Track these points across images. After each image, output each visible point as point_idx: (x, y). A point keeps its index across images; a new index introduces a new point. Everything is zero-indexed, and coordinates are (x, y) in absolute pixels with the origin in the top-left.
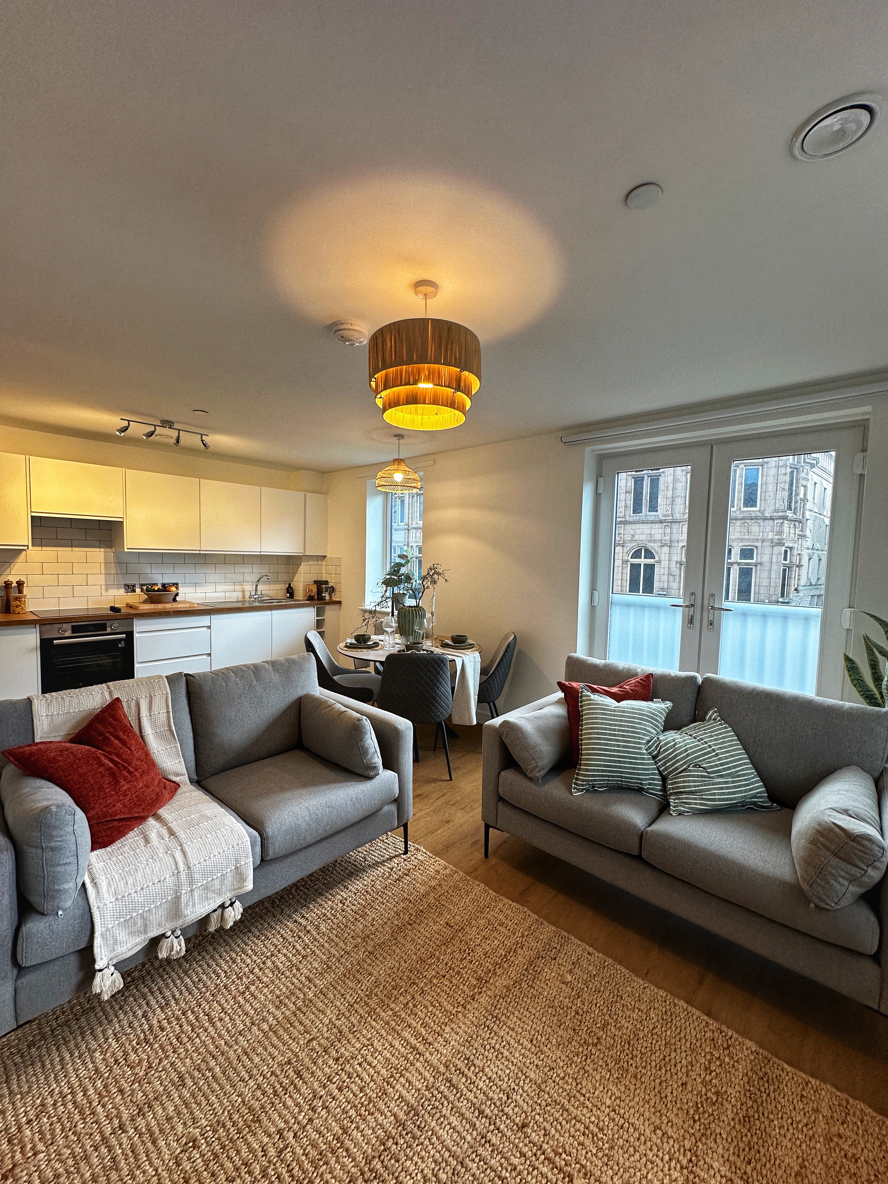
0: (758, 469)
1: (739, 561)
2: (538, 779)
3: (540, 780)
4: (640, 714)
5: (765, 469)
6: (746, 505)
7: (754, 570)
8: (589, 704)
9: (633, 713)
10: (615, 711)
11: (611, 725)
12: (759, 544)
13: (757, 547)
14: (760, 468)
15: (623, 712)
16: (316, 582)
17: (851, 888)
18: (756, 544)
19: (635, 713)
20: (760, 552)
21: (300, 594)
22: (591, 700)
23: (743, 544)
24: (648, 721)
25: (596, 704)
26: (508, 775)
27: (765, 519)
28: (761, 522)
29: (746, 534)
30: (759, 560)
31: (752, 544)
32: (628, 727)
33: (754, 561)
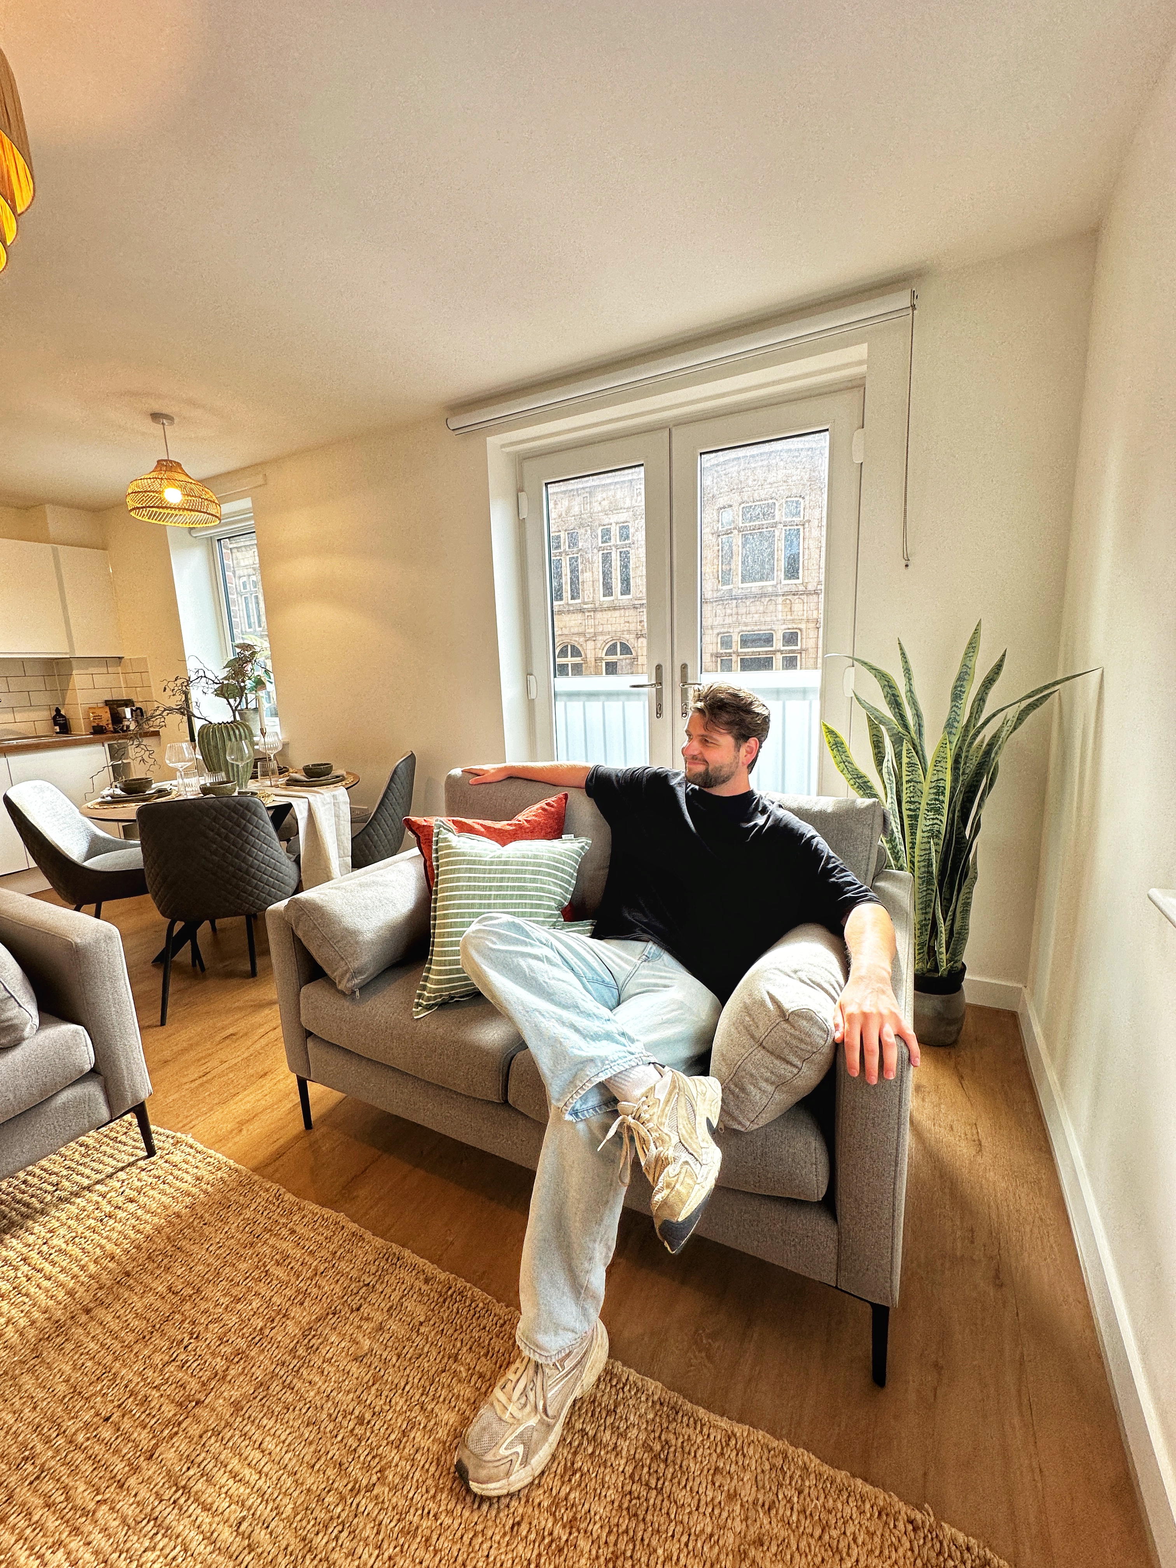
0: (798, 529)
1: (783, 648)
2: (354, 992)
3: (358, 993)
4: (535, 864)
5: (807, 530)
6: (787, 577)
7: (799, 658)
8: (448, 855)
9: (523, 864)
10: (492, 863)
11: (484, 888)
12: (803, 626)
13: (800, 630)
14: (801, 528)
15: (506, 863)
16: (107, 703)
17: (776, 1096)
18: (800, 626)
19: (527, 864)
20: (804, 636)
21: (80, 726)
22: (450, 847)
23: (785, 626)
24: (549, 875)
25: (458, 855)
26: (312, 992)
27: (809, 594)
28: (804, 597)
29: (789, 613)
30: (804, 647)
31: (795, 626)
32: (513, 888)
33: (798, 647)
